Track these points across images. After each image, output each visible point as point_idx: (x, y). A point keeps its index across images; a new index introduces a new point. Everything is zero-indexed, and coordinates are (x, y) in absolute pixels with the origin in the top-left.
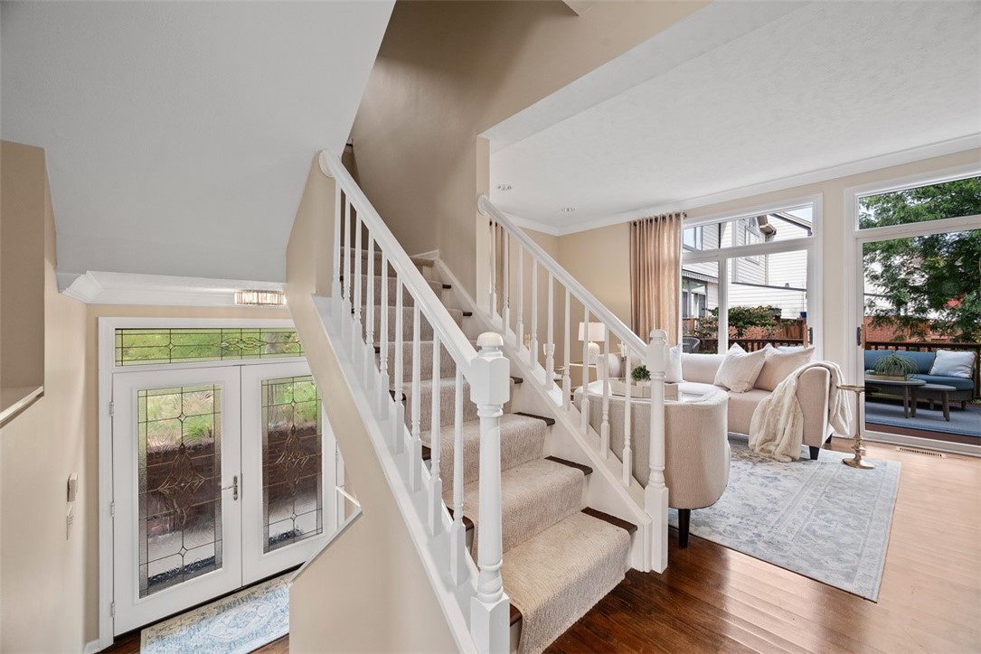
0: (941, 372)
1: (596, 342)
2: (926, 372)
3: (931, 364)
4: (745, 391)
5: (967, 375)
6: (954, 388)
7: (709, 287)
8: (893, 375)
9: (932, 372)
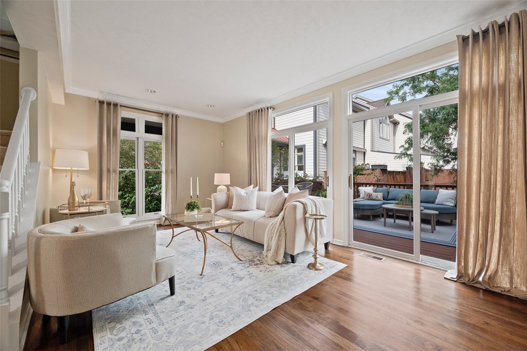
0: (440, 203)
1: (225, 185)
2: (433, 202)
3: (436, 197)
4: (270, 217)
5: (452, 205)
6: (437, 212)
7: (357, 153)
8: (406, 205)
9: (437, 201)
